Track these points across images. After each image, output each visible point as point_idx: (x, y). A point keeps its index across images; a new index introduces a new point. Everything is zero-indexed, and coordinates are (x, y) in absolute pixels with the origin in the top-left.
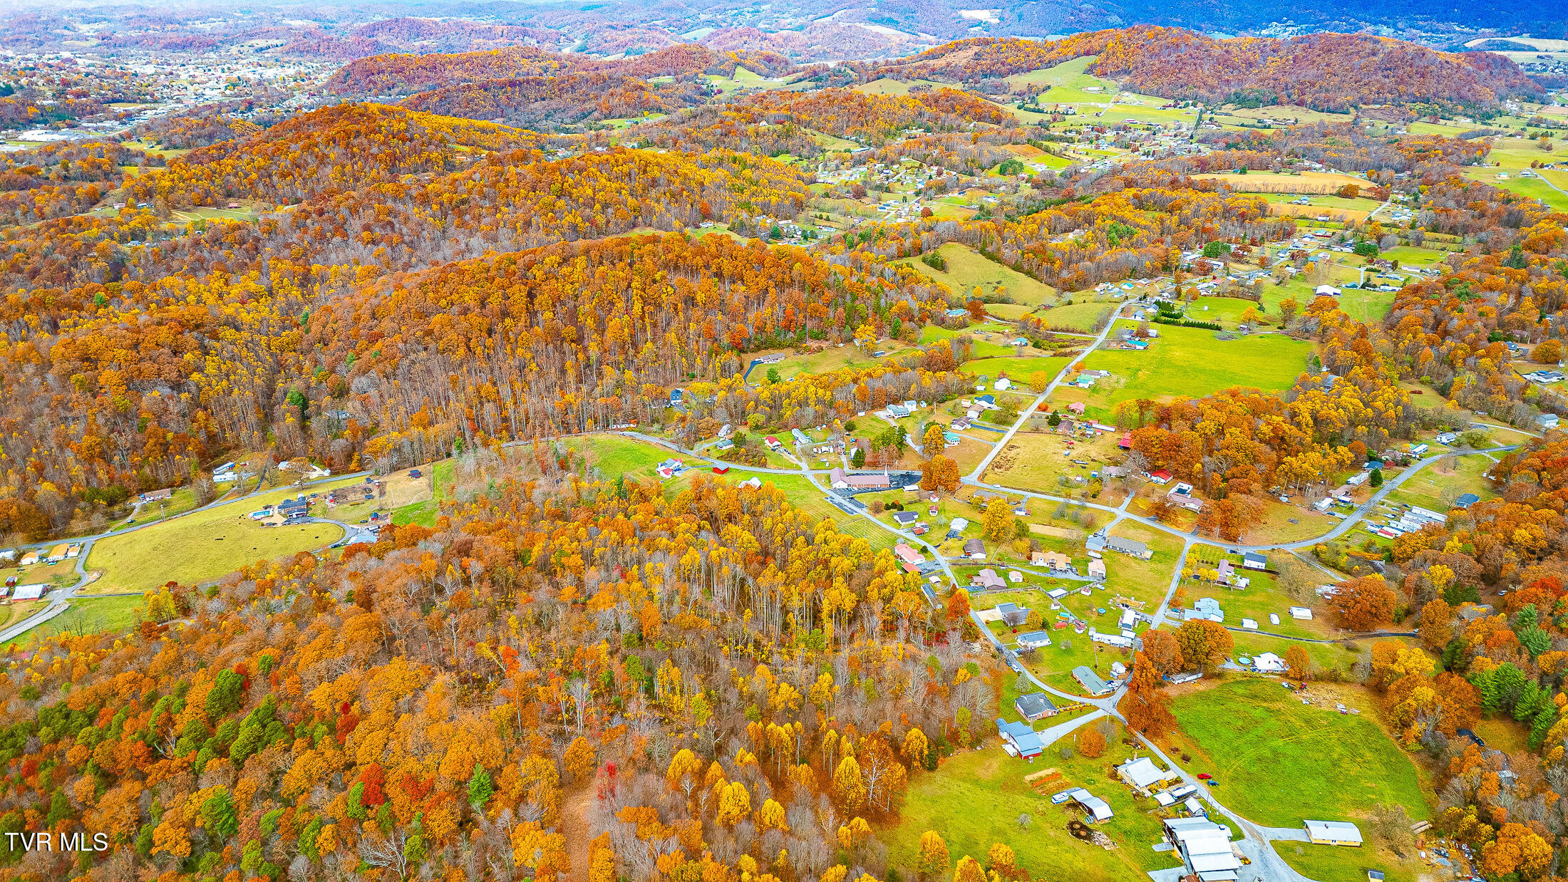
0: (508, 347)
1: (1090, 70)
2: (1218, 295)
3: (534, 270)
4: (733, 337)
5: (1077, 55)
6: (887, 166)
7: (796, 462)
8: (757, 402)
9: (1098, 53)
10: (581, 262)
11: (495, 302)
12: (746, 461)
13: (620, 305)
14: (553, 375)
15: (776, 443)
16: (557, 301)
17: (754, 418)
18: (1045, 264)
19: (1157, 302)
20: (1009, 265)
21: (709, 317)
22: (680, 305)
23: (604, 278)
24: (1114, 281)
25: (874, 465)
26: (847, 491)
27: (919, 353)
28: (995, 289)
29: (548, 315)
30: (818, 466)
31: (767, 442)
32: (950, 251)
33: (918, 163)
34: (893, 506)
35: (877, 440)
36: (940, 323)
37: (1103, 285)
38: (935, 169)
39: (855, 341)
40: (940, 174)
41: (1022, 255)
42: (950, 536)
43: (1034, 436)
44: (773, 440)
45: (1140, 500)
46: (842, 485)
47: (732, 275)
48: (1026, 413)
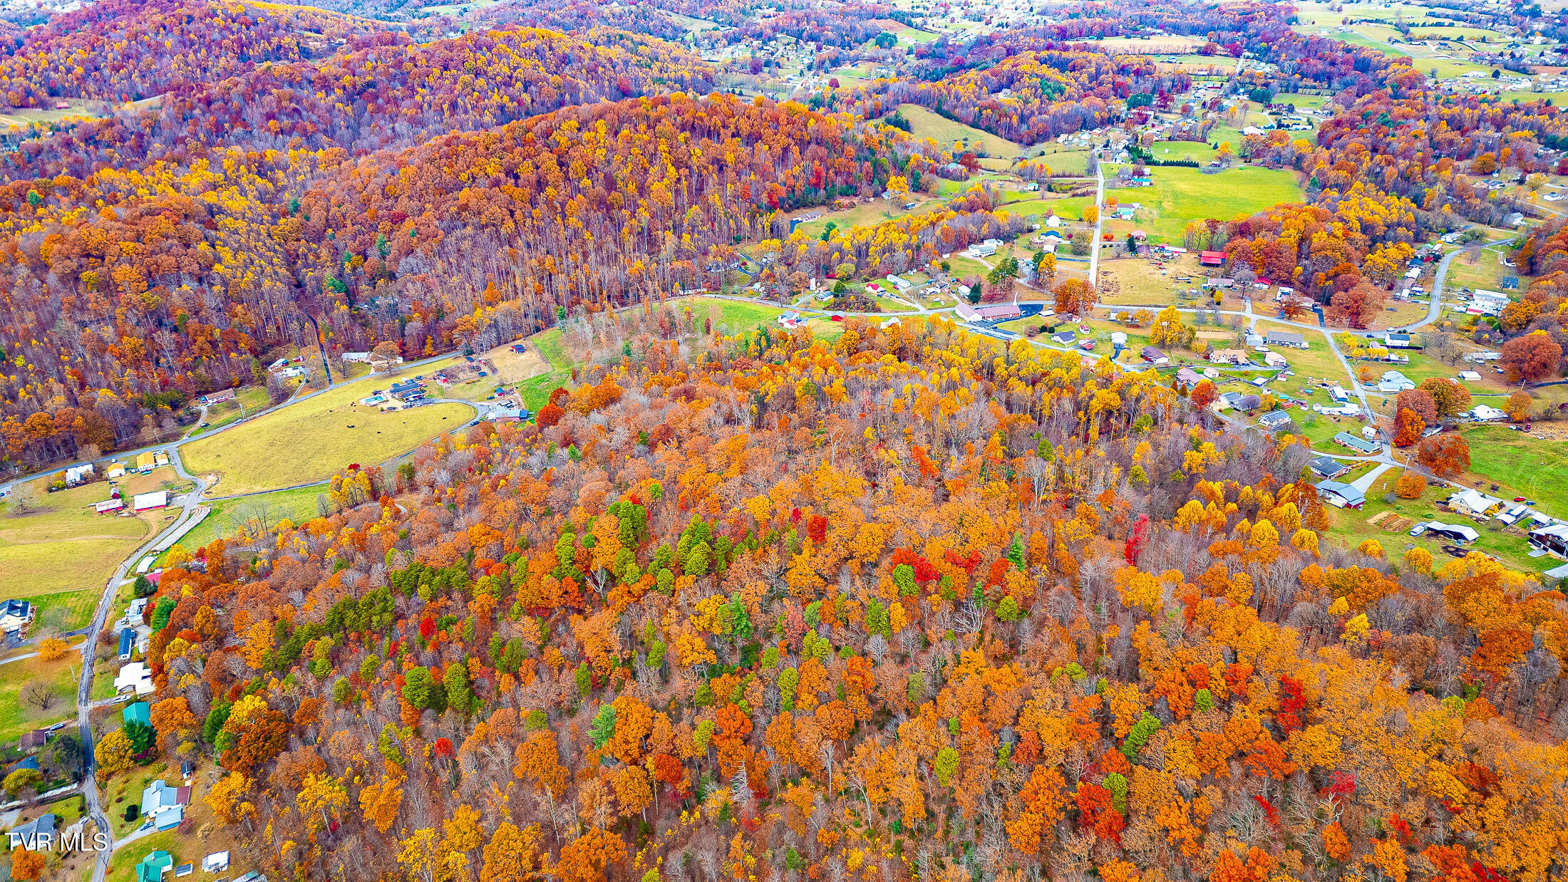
2: (1170, 139)
3: (557, 137)
4: (770, 197)
6: (765, 43)
7: (909, 304)
8: (841, 251)
10: (600, 127)
11: (526, 170)
12: (859, 308)
13: (654, 169)
14: (611, 245)
15: (879, 289)
16: (590, 169)
17: (841, 270)
18: (1003, 120)
19: (1126, 147)
20: (967, 123)
21: (743, 177)
22: (710, 167)
23: (630, 142)
24: (1070, 132)
25: (991, 299)
26: (983, 323)
27: (962, 199)
28: (965, 145)
29: (586, 182)
30: (935, 306)
31: (870, 289)
32: (910, 112)
33: (794, 40)
34: (1044, 329)
35: (994, 273)
36: (946, 175)
37: (1063, 137)
38: (812, 45)
39: (884, 195)
40: (819, 49)
41: (980, 112)
42: (1118, 348)
43: (1120, 261)
44: (875, 287)
45: (1258, 304)
46: (978, 317)
47: (749, 136)
48: (1096, 244)
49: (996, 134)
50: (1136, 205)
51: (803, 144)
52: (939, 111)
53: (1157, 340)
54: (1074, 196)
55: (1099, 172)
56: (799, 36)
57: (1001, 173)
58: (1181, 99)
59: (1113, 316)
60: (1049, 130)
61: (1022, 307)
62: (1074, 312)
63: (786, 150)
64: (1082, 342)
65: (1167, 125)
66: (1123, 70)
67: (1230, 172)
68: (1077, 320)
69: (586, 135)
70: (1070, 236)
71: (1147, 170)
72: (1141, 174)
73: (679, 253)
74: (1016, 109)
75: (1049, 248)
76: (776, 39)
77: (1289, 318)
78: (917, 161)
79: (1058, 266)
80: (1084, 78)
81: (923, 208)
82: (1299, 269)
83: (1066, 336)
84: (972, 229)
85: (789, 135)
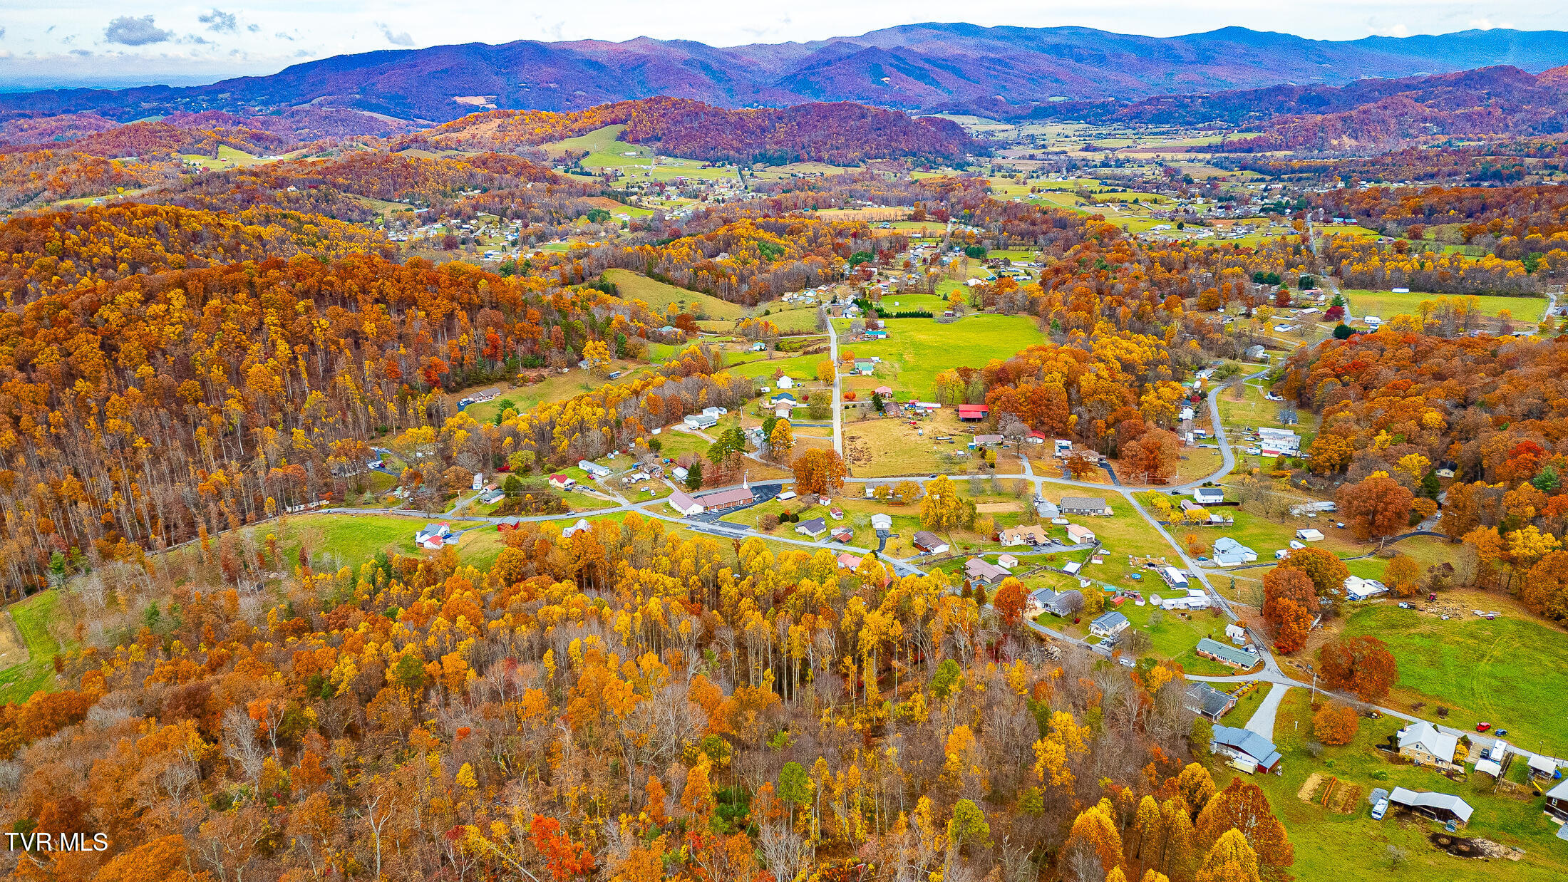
0: (91, 421)
1: (622, 137)
2: (898, 292)
3: (104, 311)
4: (427, 374)
5: (605, 124)
6: (464, 222)
7: (607, 498)
8: (515, 435)
9: (624, 122)
10: (177, 297)
11: (48, 359)
12: (537, 510)
13: (256, 347)
14: (177, 452)
15: (568, 481)
16: (152, 352)
17: (515, 460)
18: (721, 280)
19: (855, 302)
20: (682, 286)
21: (389, 352)
22: (342, 341)
23: (221, 314)
24: (794, 291)
25: (715, 482)
26: (707, 516)
27: (674, 362)
28: (682, 308)
29: (145, 369)
30: (643, 497)
31: (554, 482)
32: (615, 276)
33: (497, 218)
34: (784, 518)
35: (714, 448)
36: (660, 339)
37: (787, 296)
38: (518, 223)
39: (581, 364)
40: (526, 226)
41: (695, 273)
42: (882, 536)
43: (866, 424)
44: (561, 479)
45: (1037, 463)
46: (698, 509)
47: (400, 301)
48: (837, 405)
49: (716, 296)
50: (877, 358)
51: (472, 309)
52: (650, 274)
53: (930, 521)
54: (805, 353)
55: (830, 328)
56: (503, 214)
57: (722, 334)
58: (902, 257)
59: (870, 492)
60: (772, 289)
61: (756, 489)
62: (821, 491)
63: (450, 316)
64: (835, 532)
65: (893, 280)
66: (840, 233)
67: (966, 320)
68: (826, 502)
69: (155, 308)
70: (806, 398)
71: (881, 322)
72: (875, 327)
73: (289, 453)
74: (734, 270)
75: (782, 413)
76: (477, 218)
77: (1078, 477)
78: (620, 323)
79: (795, 435)
80: (803, 241)
81: (629, 376)
82: (1074, 417)
83: (814, 525)
84: (685, 395)
85: (453, 299)
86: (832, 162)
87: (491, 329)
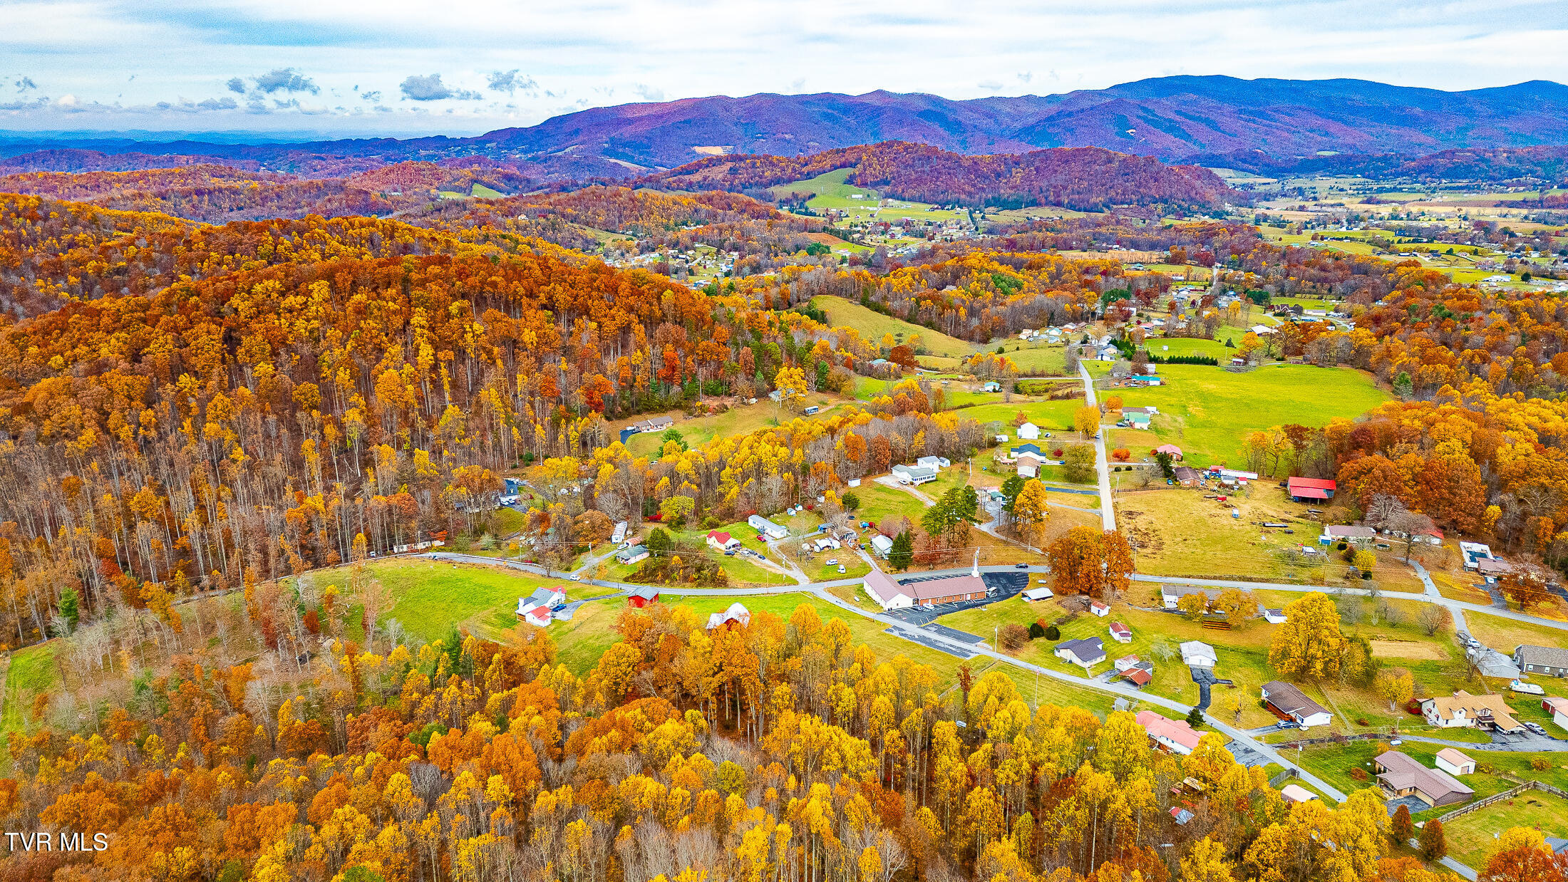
0: (187, 424)
1: (850, 181)
3: (235, 301)
4: (590, 395)
5: (834, 167)
6: (681, 252)
7: (780, 570)
8: (674, 476)
9: (853, 165)
10: (320, 289)
11: (160, 348)
12: (686, 579)
13: (396, 350)
14: (278, 469)
15: (731, 542)
16: (277, 347)
17: (669, 508)
18: (948, 313)
19: (1113, 342)
20: (901, 318)
21: (547, 366)
22: (496, 350)
23: (362, 312)
24: (1034, 328)
25: (930, 561)
26: (916, 613)
27: (886, 398)
28: (899, 341)
29: (265, 368)
30: (826, 574)
31: (712, 542)
32: (824, 303)
33: (715, 249)
34: (1036, 631)
35: (934, 515)
36: (870, 372)
37: (1026, 333)
38: (735, 255)
39: (772, 395)
40: (742, 257)
41: (918, 302)
42: (1202, 680)
43: (1148, 495)
44: (723, 538)
45: (1441, 576)
46: (905, 601)
47: (570, 310)
48: (1102, 465)
49: (939, 330)
50: (1152, 409)
51: (650, 322)
52: (865, 303)
53: (1289, 666)
54: (1053, 398)
55: (1082, 370)
56: (720, 247)
57: (944, 372)
58: (1165, 299)
59: (1170, 601)
60: (1008, 324)
61: (990, 578)
62: (1092, 591)
63: (626, 329)
64: (1124, 666)
65: (1156, 323)
66: (1087, 271)
67: (1266, 370)
68: (1100, 611)
69: (291, 300)
70: (1058, 454)
71: (1151, 367)
72: (1144, 372)
73: (407, 478)
74: (963, 301)
75: (1026, 471)
76: (695, 249)
77: (1522, 608)
78: (824, 349)
79: (1052, 502)
80: (1044, 276)
81: (827, 410)
82: (1494, 510)
83: (1086, 649)
84: (896, 438)
85: (631, 309)
86: (1072, 207)
87: (669, 346)
